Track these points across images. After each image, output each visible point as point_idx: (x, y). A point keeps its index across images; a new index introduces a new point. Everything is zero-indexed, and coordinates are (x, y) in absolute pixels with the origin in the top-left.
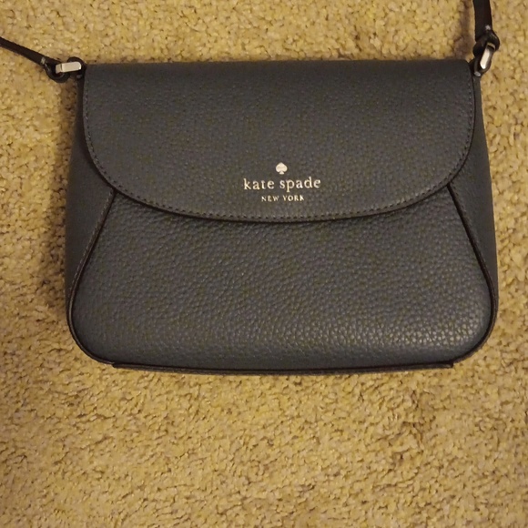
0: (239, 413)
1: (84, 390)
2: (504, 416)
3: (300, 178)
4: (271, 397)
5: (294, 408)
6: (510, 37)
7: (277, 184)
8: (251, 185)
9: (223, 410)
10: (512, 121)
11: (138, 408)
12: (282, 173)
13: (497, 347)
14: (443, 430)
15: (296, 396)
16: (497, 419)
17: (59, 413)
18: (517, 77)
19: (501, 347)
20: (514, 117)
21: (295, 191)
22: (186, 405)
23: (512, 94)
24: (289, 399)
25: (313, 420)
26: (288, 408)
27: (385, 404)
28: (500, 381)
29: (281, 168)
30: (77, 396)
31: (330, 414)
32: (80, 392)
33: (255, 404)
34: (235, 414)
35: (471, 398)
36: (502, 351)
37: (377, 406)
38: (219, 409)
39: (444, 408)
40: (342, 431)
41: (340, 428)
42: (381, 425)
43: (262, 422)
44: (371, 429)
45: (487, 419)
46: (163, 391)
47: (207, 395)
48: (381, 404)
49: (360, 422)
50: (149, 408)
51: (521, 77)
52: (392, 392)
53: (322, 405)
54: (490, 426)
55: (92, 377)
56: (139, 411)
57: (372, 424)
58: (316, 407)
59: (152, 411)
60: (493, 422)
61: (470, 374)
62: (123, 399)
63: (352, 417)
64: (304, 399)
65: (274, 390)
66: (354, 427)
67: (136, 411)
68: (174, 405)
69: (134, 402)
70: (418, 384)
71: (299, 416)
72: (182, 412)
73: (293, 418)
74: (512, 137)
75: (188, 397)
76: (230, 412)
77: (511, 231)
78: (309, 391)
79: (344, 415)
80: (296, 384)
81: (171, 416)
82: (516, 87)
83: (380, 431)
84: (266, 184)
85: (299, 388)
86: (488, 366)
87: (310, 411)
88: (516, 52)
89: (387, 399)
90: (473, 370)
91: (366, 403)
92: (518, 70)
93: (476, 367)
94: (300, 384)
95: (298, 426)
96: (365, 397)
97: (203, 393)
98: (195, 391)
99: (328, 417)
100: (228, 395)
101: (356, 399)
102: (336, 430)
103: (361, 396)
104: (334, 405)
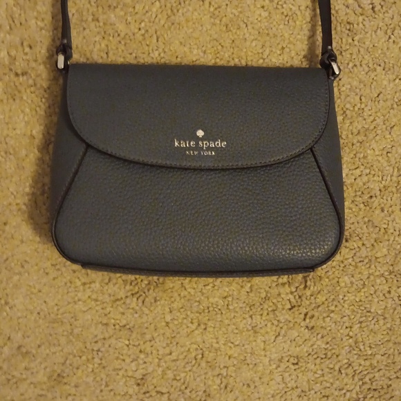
0: (255, 387)
1: (147, 374)
4: (277, 375)
5: (293, 381)
9: (244, 385)
11: (186, 385)
14: (397, 393)
15: (295, 373)
17: (131, 391)
22: (218, 381)
24: (290, 375)
25: (307, 390)
26: (289, 382)
27: (356, 376)
30: (142, 379)
31: (318, 385)
32: (144, 375)
33: (265, 380)
34: (252, 387)
37: (351, 377)
38: (241, 384)
41: (327, 395)
42: (354, 391)
43: (272, 392)
44: (348, 394)
46: (202, 372)
47: (233, 375)
48: (353, 376)
49: (340, 390)
50: (193, 385)
52: (361, 367)
53: (313, 379)
55: (152, 365)
56: (186, 388)
57: (348, 391)
58: (308, 380)
59: (194, 387)
62: (175, 379)
63: (335, 386)
64: (300, 375)
65: (279, 369)
66: (336, 393)
67: (183, 387)
68: (210, 383)
69: (182, 381)
70: (378, 362)
71: (297, 387)
72: (215, 387)
73: (293, 389)
75: (220, 377)
76: (248, 386)
78: (303, 369)
79: (328, 385)
80: (294, 364)
81: (208, 390)
83: (355, 396)
85: (296, 367)
87: (305, 383)
89: (358, 372)
91: (344, 375)
94: (297, 364)
95: (297, 394)
96: (343, 372)
97: (229, 373)
98: (224, 372)
99: (318, 387)
100: (247, 374)
101: (336, 373)
102: (324, 396)
103: (340, 371)
104: (322, 379)
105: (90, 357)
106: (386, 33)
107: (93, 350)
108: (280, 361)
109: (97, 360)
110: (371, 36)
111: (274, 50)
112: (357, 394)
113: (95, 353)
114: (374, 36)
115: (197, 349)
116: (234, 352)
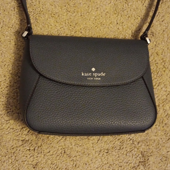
0: (89, 164)
1: (38, 162)
2: (168, 156)
3: (99, 73)
4: (99, 158)
5: (106, 160)
6: (160, 43)
7: (92, 74)
8: (84, 74)
9: (84, 164)
10: (163, 67)
11: (57, 166)
12: (93, 71)
13: (164, 135)
14: (151, 162)
15: (107, 157)
16: (166, 157)
18: (163, 54)
19: (166, 135)
20: (163, 66)
21: (98, 77)
22: (72, 163)
23: (162, 59)
24: (104, 158)
25: (112, 164)
26: (104, 161)
27: (133, 156)
28: (166, 145)
29: (93, 69)
30: (36, 165)
31: (117, 161)
32: (37, 163)
33: (94, 161)
34: (88, 165)
35: (158, 151)
36: (166, 136)
37: (131, 157)
38: (83, 164)
39: (151, 156)
40: (121, 166)
42: (133, 163)
43: (97, 166)
45: (163, 158)
46: (65, 160)
47: (79, 159)
51: (164, 54)
52: (135, 152)
53: (115, 159)
54: (164, 160)
55: (41, 158)
56: (57, 168)
57: (130, 163)
58: (113, 160)
59: (61, 167)
60: (165, 158)
61: (158, 144)
62: (52, 164)
63: (124, 161)
64: (109, 157)
65: (100, 155)
66: (125, 164)
67: (56, 167)
68: (68, 164)
69: (55, 164)
70: (143, 149)
71: (108, 163)
72: (71, 166)
73: (106, 164)
74: (163, 72)
75: (73, 161)
76: (86, 164)
77: (165, 99)
78: (111, 155)
79: (121, 161)
80: (106, 153)
81: (67, 168)
82: (163, 57)
83: (133, 165)
84: (89, 74)
85: (107, 154)
86: (162, 141)
87: (111, 161)
88: (162, 47)
89: (134, 155)
90: (158, 143)
91: (128, 156)
92: (163, 52)
93: (159, 142)
95: (108, 166)
97: (77, 159)
98: (75, 159)
99: (117, 162)
100: (85, 159)
101: (125, 156)
102: (120, 166)
103: (126, 154)
104: (118, 158)
105: (10, 156)
106: (142, 2)
107: (11, 153)
108: (100, 151)
109: (13, 157)
110: (136, 3)
111: (93, 9)
112: (134, 164)
113: (12, 154)
114: (137, 3)
115: (61, 149)
116: (79, 149)
